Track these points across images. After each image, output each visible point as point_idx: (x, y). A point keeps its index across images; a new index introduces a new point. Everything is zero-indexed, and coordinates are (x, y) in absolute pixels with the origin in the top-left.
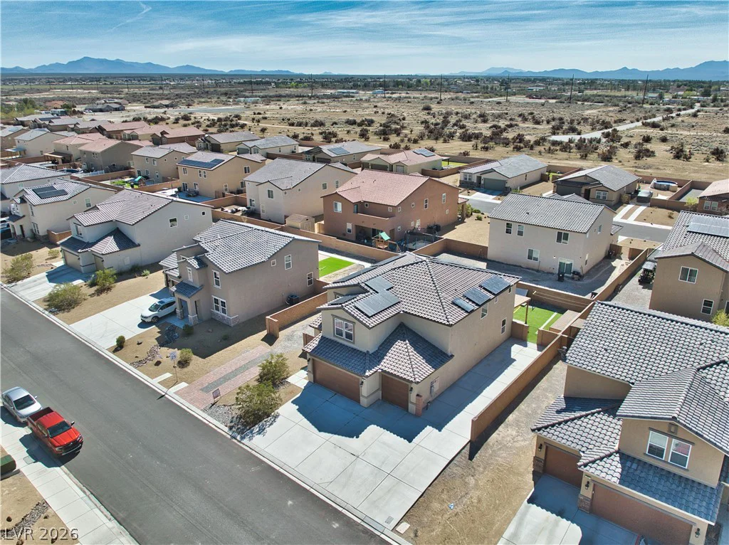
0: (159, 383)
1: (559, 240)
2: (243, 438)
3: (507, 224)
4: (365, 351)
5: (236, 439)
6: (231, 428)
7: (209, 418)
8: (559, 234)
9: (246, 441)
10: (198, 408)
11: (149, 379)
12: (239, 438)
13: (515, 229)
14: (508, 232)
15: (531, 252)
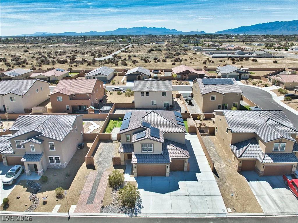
0: (58, 212)
1: (163, 95)
2: (136, 214)
3: (142, 93)
4: (160, 154)
5: (133, 216)
6: (125, 213)
7: (108, 214)
8: (163, 93)
9: (139, 214)
10: (97, 213)
11: (50, 213)
12: (134, 215)
13: (145, 94)
14: (143, 95)
15: (153, 102)
